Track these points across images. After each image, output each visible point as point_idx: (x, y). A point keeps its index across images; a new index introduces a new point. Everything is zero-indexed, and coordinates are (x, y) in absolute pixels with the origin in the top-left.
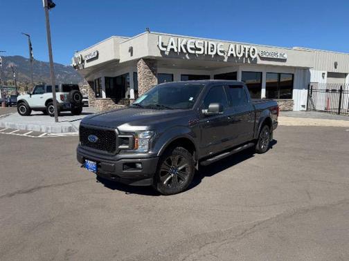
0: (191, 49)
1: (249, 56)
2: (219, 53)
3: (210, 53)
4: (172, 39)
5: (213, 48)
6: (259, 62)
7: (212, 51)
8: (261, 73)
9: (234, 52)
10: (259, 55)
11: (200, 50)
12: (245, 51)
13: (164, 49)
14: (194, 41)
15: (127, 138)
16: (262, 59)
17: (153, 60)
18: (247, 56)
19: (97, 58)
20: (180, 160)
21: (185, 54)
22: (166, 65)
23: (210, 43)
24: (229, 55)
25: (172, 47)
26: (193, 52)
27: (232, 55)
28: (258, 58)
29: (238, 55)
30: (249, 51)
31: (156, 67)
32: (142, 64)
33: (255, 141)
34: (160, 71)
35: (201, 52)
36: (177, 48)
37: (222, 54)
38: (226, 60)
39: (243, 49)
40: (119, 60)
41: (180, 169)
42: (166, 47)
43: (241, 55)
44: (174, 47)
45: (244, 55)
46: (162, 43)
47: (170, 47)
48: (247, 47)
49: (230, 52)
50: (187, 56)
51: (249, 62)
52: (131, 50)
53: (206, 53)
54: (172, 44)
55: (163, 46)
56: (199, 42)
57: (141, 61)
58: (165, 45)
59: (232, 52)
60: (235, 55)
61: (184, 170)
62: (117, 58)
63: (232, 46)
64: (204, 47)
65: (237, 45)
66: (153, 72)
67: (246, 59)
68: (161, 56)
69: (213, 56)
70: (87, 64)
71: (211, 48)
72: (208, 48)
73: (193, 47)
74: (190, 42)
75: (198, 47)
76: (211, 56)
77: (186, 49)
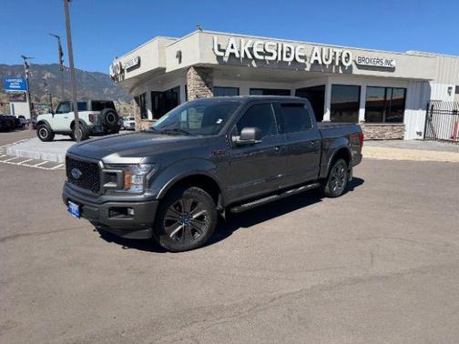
0: (259, 53)
1: (341, 63)
2: (298, 60)
3: (285, 59)
4: (233, 41)
5: (290, 52)
6: (356, 71)
7: (288, 57)
8: (360, 87)
9: (319, 58)
10: (355, 61)
11: (271, 54)
12: (335, 56)
13: (222, 54)
14: (262, 42)
15: (115, 174)
16: (360, 67)
17: (208, 68)
18: (337, 64)
19: (138, 66)
20: (194, 204)
21: (251, 60)
22: (226, 76)
23: (285, 45)
24: (312, 62)
25: (232, 51)
26: (261, 57)
27: (316, 61)
28: (354, 67)
29: (325, 62)
30: (340, 57)
31: (212, 78)
32: (192, 74)
33: (323, 181)
34: (217, 83)
35: (273, 58)
36: (239, 53)
37: (302, 61)
38: (308, 69)
39: (332, 54)
40: (165, 69)
41: (194, 217)
42: (224, 51)
43: (330, 62)
44: (235, 51)
45: (333, 61)
46: (219, 46)
47: (229, 51)
48: (338, 51)
49: (314, 58)
50: (253, 63)
51: (341, 71)
52: (179, 56)
53: (279, 59)
54: (232, 47)
55: (220, 50)
56: (270, 44)
57: (192, 70)
58: (222, 48)
59: (316, 58)
60: (320, 63)
61: (201, 218)
62: (162, 66)
63: (317, 50)
64: (277, 51)
65: (324, 49)
66: (207, 85)
67: (337, 67)
68: (217, 62)
69: (289, 63)
70: (127, 75)
71: (287, 52)
72: (282, 52)
73: (262, 50)
74: (257, 44)
75: (268, 50)
76: (287, 63)
77: (252, 53)
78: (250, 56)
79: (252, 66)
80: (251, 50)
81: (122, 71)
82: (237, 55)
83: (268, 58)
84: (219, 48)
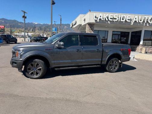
0: (111, 18)
1: (147, 22)
2: (127, 20)
3: (121, 20)
4: (101, 14)
5: (124, 18)
7: (123, 19)
11: (116, 19)
12: (145, 19)
13: (96, 19)
14: (112, 15)
19: (75, 24)
21: (108, 21)
23: (122, 15)
25: (100, 18)
26: (112, 20)
29: (140, 21)
30: (147, 20)
31: (94, 27)
34: (95, 29)
35: (117, 20)
36: (103, 18)
37: (129, 21)
38: (132, 24)
39: (143, 18)
40: (81, 25)
41: (38, 69)
42: (97, 18)
43: (142, 21)
44: (102, 18)
45: (144, 21)
46: (96, 16)
47: (99, 18)
48: (146, 17)
49: (135, 20)
51: (148, 25)
52: (85, 20)
53: (119, 20)
56: (116, 15)
57: (87, 25)
58: (97, 17)
59: (136, 20)
61: (40, 69)
62: (81, 24)
63: (136, 17)
64: (118, 18)
65: (140, 16)
66: (92, 29)
67: (146, 24)
68: (95, 22)
69: (124, 22)
70: (74, 27)
71: (123, 18)
72: (120, 18)
73: (112, 17)
74: (110, 15)
75: (115, 17)
76: (123, 22)
77: (108, 19)
78: (107, 20)
79: (108, 23)
80: (108, 17)
81: (73, 25)
82: (102, 19)
83: (114, 20)
84: (96, 17)
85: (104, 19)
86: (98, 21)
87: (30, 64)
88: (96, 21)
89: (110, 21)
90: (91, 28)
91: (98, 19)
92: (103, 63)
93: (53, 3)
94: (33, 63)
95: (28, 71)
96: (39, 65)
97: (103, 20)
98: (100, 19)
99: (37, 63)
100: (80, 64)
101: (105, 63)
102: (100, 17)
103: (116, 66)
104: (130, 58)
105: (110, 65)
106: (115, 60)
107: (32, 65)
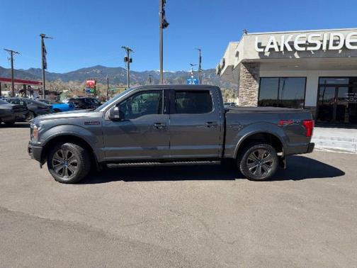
4: (273, 38)
5: (339, 41)
21: (294, 52)
22: (284, 67)
25: (272, 47)
31: (258, 70)
36: (279, 47)
40: (233, 66)
50: (296, 55)
52: (237, 54)
53: (324, 48)
57: (241, 66)
58: (262, 45)
62: (232, 64)
68: (258, 57)
69: (340, 51)
70: (222, 72)
71: (334, 41)
72: (328, 41)
73: (304, 42)
74: (298, 38)
75: (310, 41)
76: (338, 50)
77: (292, 46)
78: (289, 49)
79: (294, 57)
80: (291, 44)
82: (277, 50)
83: (309, 49)
84: (259, 46)
85: (282, 49)
86: (267, 54)
87: (56, 153)
88: (261, 54)
89: (299, 52)
90: (250, 72)
91: (267, 50)
92: (227, 155)
93: (165, 25)
94: (62, 151)
95: (54, 166)
96: (73, 155)
97: (280, 52)
98: (272, 50)
99: (68, 151)
100: (165, 157)
101: (234, 156)
102: (272, 43)
103: (269, 164)
104: (313, 144)
105: (250, 162)
106: (264, 149)
107: (60, 155)
